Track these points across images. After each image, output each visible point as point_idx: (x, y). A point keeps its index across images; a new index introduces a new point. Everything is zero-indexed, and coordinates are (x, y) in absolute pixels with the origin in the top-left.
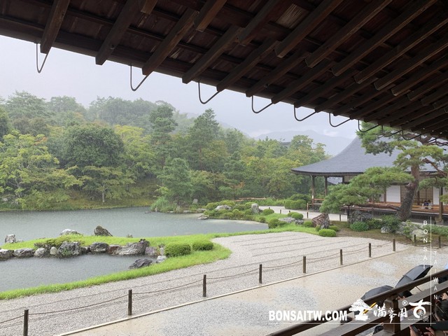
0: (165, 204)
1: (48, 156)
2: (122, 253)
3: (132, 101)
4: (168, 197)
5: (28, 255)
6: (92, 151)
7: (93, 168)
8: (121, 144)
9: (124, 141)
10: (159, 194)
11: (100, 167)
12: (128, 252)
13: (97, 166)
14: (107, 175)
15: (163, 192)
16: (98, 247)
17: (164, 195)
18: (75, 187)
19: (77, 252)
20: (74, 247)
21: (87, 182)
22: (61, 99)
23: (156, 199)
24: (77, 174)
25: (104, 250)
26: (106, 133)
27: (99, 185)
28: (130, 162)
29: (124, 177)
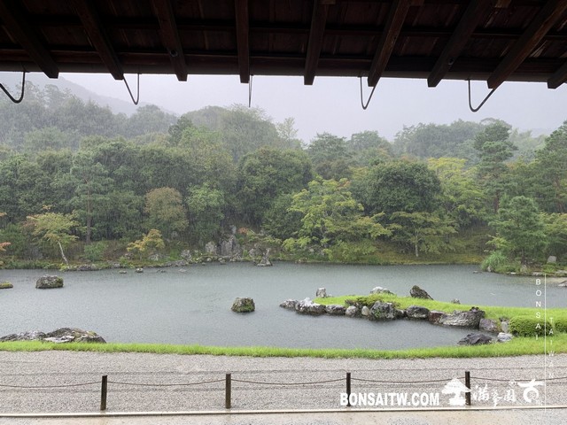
0: (502, 262)
1: (352, 202)
2: (447, 322)
3: (449, 125)
4: (505, 252)
5: (340, 312)
6: (401, 193)
7: (403, 214)
8: (436, 181)
9: (441, 178)
10: (493, 248)
11: (411, 212)
12: (455, 321)
13: (408, 211)
14: (420, 222)
15: (498, 245)
16: (417, 312)
17: (500, 249)
18: (382, 237)
19: (391, 315)
20: (387, 309)
21: (395, 232)
22: (362, 135)
23: (489, 254)
24: (385, 221)
25: (424, 316)
26: (418, 170)
27: (410, 234)
28: (450, 206)
29: (441, 225)
